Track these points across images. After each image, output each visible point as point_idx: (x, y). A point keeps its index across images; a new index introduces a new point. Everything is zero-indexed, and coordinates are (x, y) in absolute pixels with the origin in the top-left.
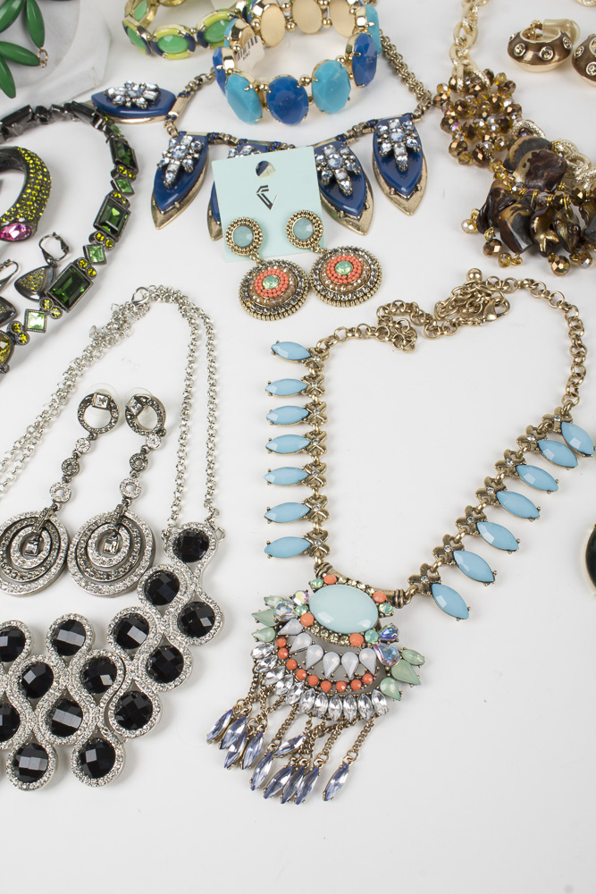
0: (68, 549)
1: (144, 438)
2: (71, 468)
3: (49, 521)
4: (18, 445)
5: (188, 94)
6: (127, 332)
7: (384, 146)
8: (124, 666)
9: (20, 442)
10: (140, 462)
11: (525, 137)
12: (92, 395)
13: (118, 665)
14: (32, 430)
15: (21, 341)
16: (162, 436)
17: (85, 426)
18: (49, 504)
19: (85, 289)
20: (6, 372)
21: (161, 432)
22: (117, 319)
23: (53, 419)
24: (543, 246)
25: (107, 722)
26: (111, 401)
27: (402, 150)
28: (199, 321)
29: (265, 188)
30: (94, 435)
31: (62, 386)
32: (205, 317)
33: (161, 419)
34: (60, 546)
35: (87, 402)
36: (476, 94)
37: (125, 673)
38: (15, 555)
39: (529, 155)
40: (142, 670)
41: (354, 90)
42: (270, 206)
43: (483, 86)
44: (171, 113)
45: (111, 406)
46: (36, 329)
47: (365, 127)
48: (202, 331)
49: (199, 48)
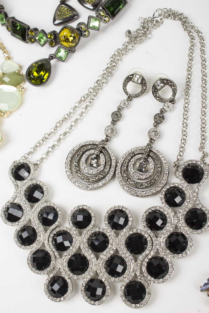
0: (116, 166)
1: (163, 104)
2: (117, 116)
3: (104, 148)
4: (83, 99)
6: (149, 36)
8: (152, 241)
9: (84, 97)
10: (159, 118)
12: (133, 75)
13: (149, 239)
14: (91, 90)
15: (85, 35)
16: (173, 104)
17: (126, 93)
18: (104, 138)
19: (123, 6)
20: (73, 52)
21: (172, 101)
22: (144, 28)
23: (104, 85)
25: (141, 272)
26: (143, 79)
28: (195, 34)
30: (130, 98)
31: (109, 65)
32: (198, 32)
33: (174, 94)
34: (111, 164)
35: (129, 79)
37: (152, 245)
38: (83, 165)
40: (163, 245)
45: (143, 82)
46: (94, 28)
48: (197, 40)
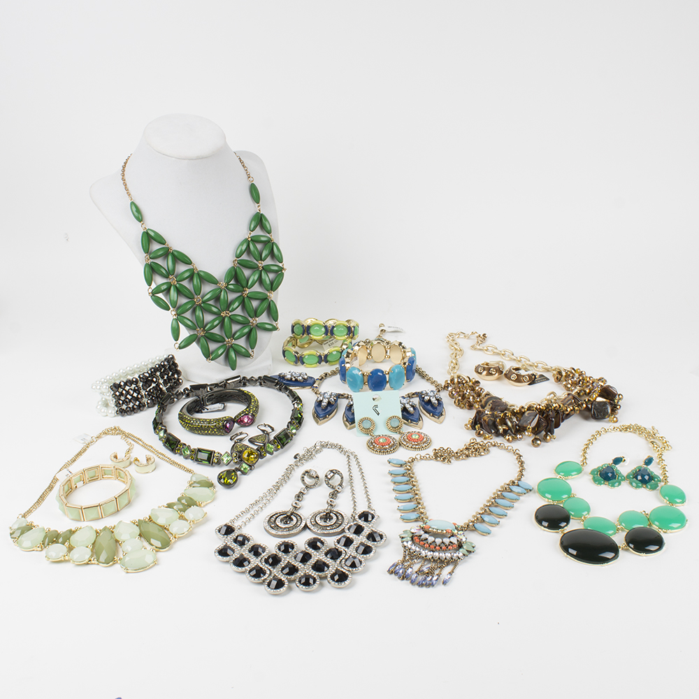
2: (299, 496)
3: (293, 513)
4: (269, 491)
5: (322, 379)
7: (426, 398)
11: (488, 397)
14: (274, 487)
17: (304, 484)
18: (291, 508)
24: (501, 431)
27: (434, 399)
29: (376, 406)
30: (309, 487)
34: (302, 520)
36: (463, 384)
38: (279, 523)
39: (491, 401)
41: (406, 383)
42: (378, 414)
43: (467, 382)
44: (315, 385)
47: (413, 394)
49: (323, 363)
